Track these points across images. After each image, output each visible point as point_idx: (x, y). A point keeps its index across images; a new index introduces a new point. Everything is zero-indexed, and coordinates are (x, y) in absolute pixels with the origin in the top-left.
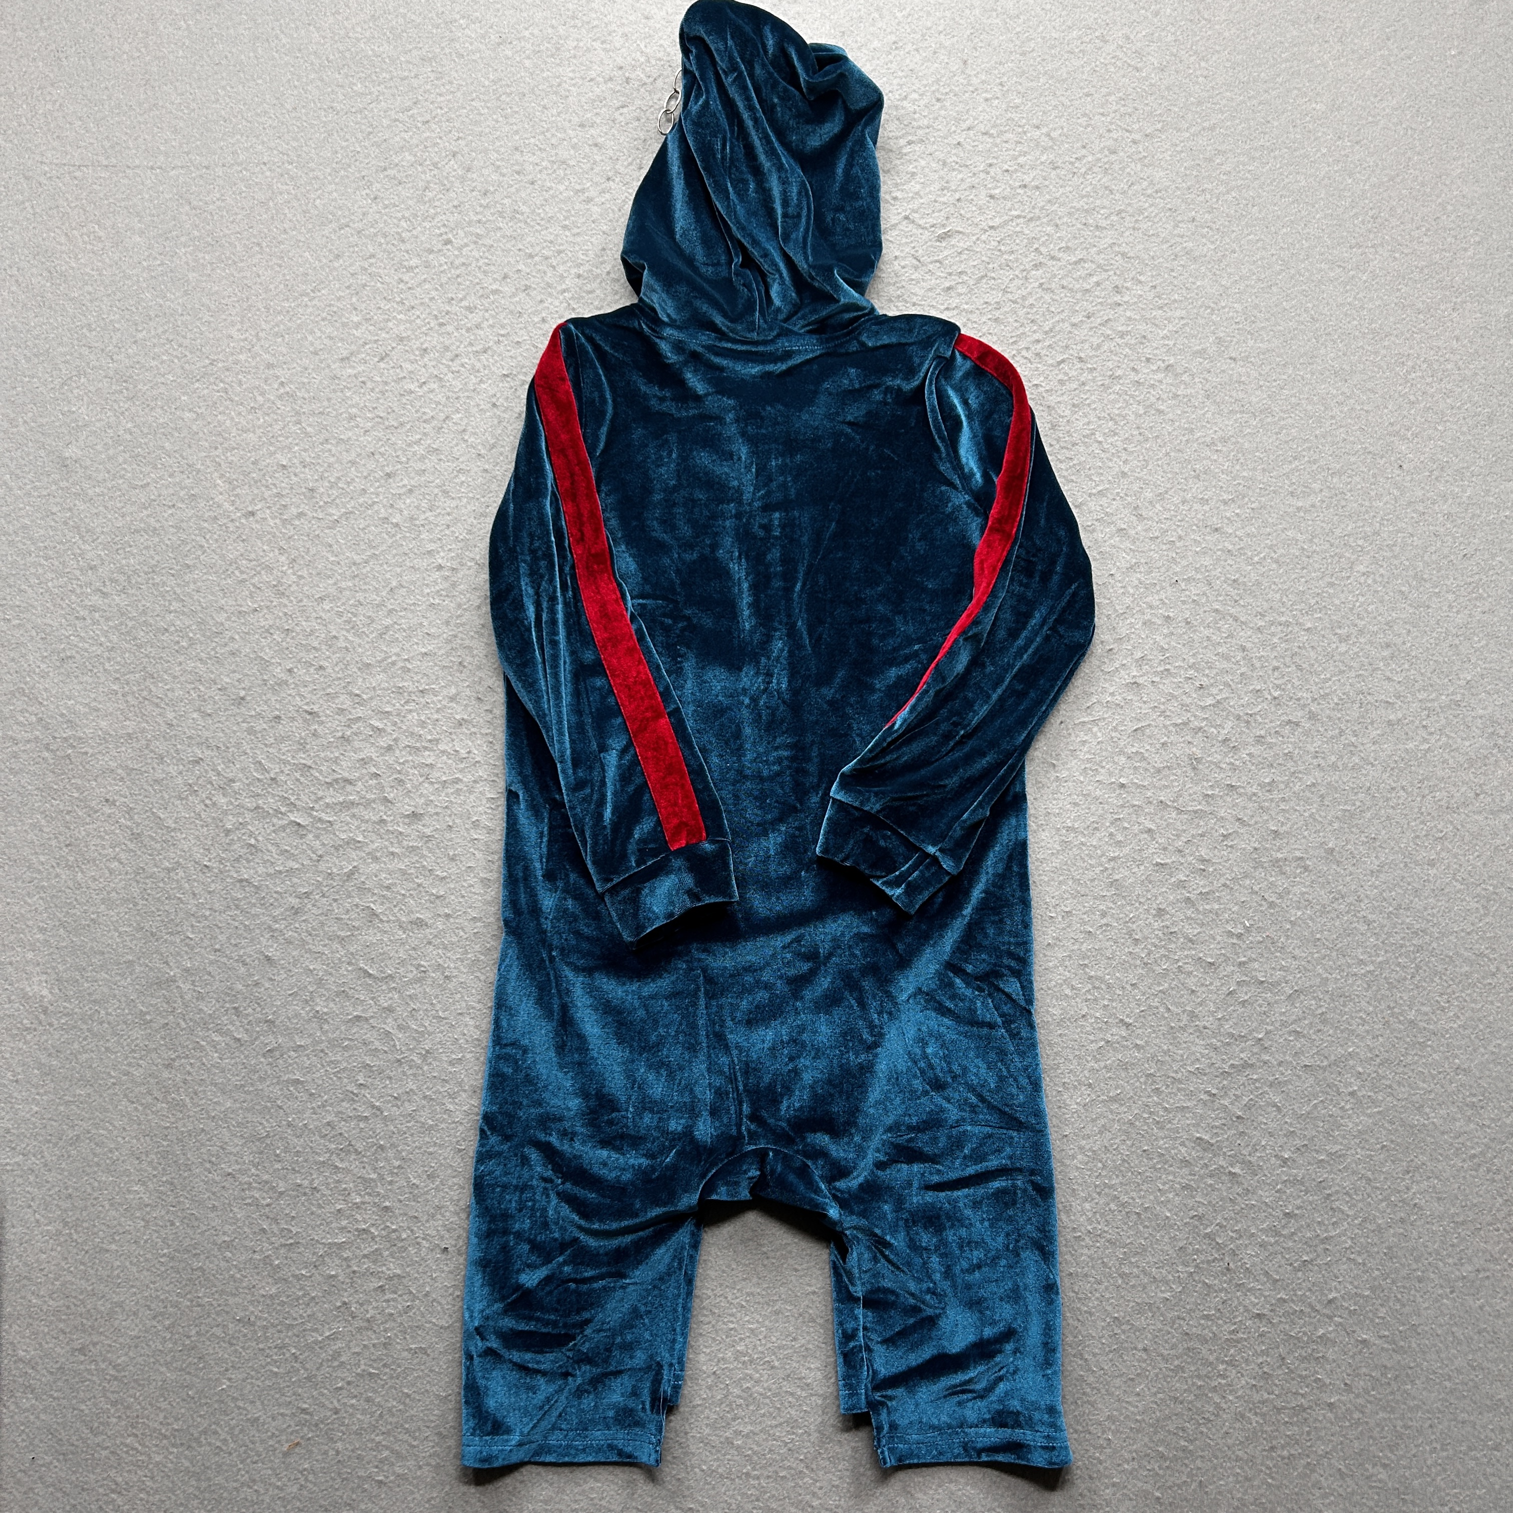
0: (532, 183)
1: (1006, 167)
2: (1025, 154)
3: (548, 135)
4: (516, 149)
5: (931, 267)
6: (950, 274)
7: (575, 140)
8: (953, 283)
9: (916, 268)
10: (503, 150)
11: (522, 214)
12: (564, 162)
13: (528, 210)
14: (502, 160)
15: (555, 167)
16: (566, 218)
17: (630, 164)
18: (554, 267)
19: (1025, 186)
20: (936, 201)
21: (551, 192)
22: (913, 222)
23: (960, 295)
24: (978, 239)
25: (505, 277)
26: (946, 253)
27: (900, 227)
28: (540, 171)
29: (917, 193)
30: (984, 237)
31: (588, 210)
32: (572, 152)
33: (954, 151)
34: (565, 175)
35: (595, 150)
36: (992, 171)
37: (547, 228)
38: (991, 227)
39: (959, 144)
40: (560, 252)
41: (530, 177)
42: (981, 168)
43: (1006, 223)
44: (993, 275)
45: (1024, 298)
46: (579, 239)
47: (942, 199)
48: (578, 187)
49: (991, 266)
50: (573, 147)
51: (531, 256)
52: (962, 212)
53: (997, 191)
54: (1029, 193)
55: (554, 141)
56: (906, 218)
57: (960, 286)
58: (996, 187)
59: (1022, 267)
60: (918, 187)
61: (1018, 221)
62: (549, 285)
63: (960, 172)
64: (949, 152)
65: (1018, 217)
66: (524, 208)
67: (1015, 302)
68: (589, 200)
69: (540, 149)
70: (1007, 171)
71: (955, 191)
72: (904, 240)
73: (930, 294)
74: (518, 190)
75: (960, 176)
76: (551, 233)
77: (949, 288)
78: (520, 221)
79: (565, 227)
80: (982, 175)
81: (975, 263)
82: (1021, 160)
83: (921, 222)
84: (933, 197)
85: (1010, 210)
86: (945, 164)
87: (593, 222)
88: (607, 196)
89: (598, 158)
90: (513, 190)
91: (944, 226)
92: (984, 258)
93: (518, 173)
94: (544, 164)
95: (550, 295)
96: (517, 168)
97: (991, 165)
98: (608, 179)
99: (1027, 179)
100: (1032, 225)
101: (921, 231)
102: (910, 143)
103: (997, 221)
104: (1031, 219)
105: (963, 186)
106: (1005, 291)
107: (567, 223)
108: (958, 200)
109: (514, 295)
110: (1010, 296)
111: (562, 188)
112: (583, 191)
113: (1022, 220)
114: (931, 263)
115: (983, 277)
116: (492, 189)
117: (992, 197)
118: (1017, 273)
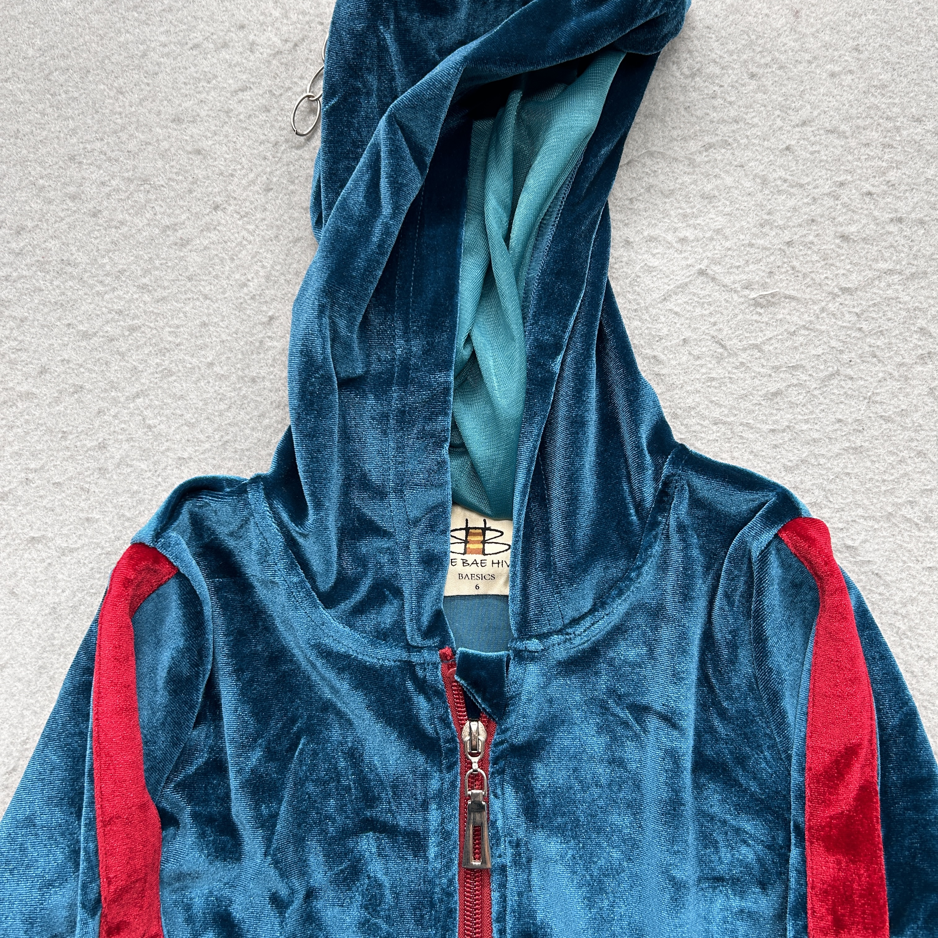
0: (94, 215)
1: (868, 187)
2: (898, 165)
3: (124, 137)
4: (72, 158)
5: (744, 357)
6: (776, 369)
7: (165, 145)
8: (782, 385)
9: (720, 359)
10: (50, 160)
11: (76, 265)
12: (145, 181)
13: (85, 259)
14: (49, 176)
15: (132, 187)
16: (146, 272)
17: (253, 182)
18: (122, 355)
19: (900, 220)
20: (751, 245)
21: (125, 229)
22: (713, 279)
23: (792, 405)
24: (823, 310)
25: (43, 371)
26: (769, 334)
27: (692, 289)
28: (109, 195)
29: (718, 231)
30: (832, 307)
31: (182, 258)
32: (160, 164)
33: (780, 161)
34: (148, 201)
35: (197, 160)
36: (845, 194)
37: (114, 289)
38: (844, 290)
39: (788, 148)
40: (133, 329)
41: (90, 206)
42: (826, 190)
43: (870, 283)
44: (849, 372)
45: (903, 413)
46: (164, 308)
47: (761, 242)
48: (166, 221)
49: (845, 357)
50: (162, 156)
51: (86, 336)
52: (795, 263)
53: (853, 229)
54: (908, 233)
55: (132, 146)
56: (702, 273)
57: (793, 391)
58: (851, 222)
59: (898, 359)
60: (721, 221)
61: (889, 279)
62: (113, 386)
63: (792, 195)
64: (771, 163)
65: (890, 272)
66: (81, 258)
67: (887, 420)
68: (184, 243)
69: (109, 159)
70: (870, 194)
71: (783, 228)
72: (698, 310)
73: (743, 405)
74: (72, 227)
75: (791, 203)
76: (120, 298)
77: (776, 394)
78: (72, 277)
79: (143, 288)
80: (829, 202)
81: (820, 351)
82: (892, 176)
83: (727, 280)
84: (746, 238)
85: (876, 260)
86: (765, 182)
87: (190, 279)
88: (214, 236)
89: (200, 173)
90: (63, 226)
91: (764, 286)
92: (833, 343)
93: (73, 198)
94: (114, 183)
95: (115, 401)
96: (72, 189)
97: (842, 184)
98: (216, 208)
99: (903, 208)
100: (913, 286)
101: (726, 296)
102: (708, 147)
103: (854, 280)
104: (913, 276)
105: (795, 221)
106: (870, 401)
107: (145, 280)
108: (789, 244)
109: (57, 401)
110: (879, 409)
111: (140, 222)
112: (174, 227)
113: (896, 278)
114: (744, 350)
115: (832, 376)
116: (30, 224)
117: (844, 238)
118: (889, 368)
